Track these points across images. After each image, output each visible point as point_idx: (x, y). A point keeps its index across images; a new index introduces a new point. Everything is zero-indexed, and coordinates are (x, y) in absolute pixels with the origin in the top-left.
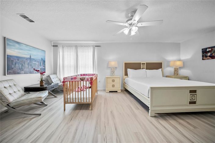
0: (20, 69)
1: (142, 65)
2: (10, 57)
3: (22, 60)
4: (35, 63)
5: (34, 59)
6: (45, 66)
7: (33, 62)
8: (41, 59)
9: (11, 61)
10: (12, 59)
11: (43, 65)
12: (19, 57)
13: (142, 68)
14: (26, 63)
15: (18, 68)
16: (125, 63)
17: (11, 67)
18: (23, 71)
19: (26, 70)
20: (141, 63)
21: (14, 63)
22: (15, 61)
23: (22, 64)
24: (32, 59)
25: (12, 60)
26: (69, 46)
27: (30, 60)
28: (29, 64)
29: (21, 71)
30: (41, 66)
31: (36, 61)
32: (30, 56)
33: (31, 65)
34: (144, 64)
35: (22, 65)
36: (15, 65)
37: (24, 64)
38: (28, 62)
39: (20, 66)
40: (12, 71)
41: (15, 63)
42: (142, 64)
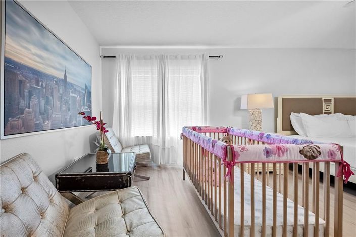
0: (41, 113)
1: (324, 104)
2: (15, 68)
3: (46, 85)
4: (74, 95)
5: (72, 85)
6: (90, 107)
7: (71, 94)
8: (84, 88)
9: (17, 84)
10: (20, 77)
11: (87, 104)
12: (39, 72)
13: (324, 111)
14: (57, 95)
15: (37, 109)
16: (283, 99)
17: (19, 103)
18: (48, 119)
19: (56, 116)
20: (322, 98)
21: (26, 94)
22: (28, 85)
23: (47, 98)
24: (69, 83)
25: (21, 82)
26: (145, 57)
27: (65, 87)
28: (61, 97)
29: (44, 122)
30: (84, 106)
31: (75, 91)
32: (65, 75)
33: (66, 102)
34: (330, 101)
35: (47, 103)
36: (30, 100)
37: (51, 98)
38: (61, 91)
39: (43, 102)
40: (20, 122)
41: (29, 92)
42: (326, 101)
